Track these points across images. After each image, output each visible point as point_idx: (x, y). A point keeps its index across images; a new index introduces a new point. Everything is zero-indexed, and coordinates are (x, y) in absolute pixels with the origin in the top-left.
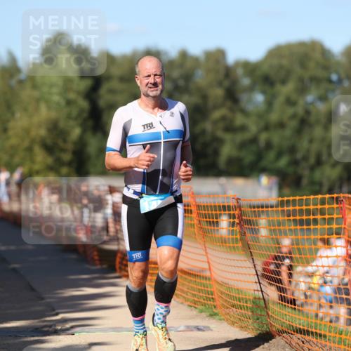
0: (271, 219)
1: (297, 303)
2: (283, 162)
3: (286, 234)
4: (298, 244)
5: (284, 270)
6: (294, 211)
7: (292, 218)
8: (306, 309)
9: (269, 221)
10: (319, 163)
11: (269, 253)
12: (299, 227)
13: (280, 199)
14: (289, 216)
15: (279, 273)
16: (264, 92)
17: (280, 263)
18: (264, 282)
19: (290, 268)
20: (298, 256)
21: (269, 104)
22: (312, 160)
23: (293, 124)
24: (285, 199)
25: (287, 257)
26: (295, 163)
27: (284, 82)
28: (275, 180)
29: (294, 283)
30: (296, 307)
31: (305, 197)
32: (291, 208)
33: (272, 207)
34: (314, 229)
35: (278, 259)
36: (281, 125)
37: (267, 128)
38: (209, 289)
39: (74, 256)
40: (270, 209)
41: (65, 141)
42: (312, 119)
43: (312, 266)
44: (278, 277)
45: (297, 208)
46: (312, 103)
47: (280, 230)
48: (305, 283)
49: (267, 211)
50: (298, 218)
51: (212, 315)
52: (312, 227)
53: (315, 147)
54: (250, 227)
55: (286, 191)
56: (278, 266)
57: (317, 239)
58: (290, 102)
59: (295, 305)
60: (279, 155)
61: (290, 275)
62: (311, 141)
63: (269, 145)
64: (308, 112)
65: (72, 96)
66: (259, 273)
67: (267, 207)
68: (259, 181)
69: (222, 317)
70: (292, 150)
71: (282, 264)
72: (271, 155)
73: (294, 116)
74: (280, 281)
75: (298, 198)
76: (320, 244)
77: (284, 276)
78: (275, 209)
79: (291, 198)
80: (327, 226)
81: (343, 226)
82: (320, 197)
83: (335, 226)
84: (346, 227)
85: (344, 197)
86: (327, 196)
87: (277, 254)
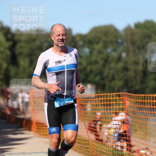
0: (93, 103)
1: (104, 141)
2: (97, 79)
3: (99, 111)
4: (105, 115)
5: (98, 127)
6: (104, 100)
7: (102, 103)
8: (108, 143)
9: (92, 105)
10: (113, 79)
11: (91, 119)
12: (106, 107)
13: (97, 95)
14: (101, 102)
15: (95, 128)
16: (89, 47)
17: (96, 123)
18: (89, 132)
20: (105, 120)
21: (91, 52)
22: (110, 77)
23: (101, 62)
24: (100, 95)
25: (100, 121)
26: (102, 79)
27: (98, 43)
28: (94, 87)
29: (102, 132)
30: (103, 143)
31: (109, 94)
32: (102, 99)
33: (93, 98)
34: (112, 108)
35: (95, 121)
36: (96, 62)
37: (90, 63)
39: (4, 121)
40: (92, 99)
42: (110, 59)
43: (111, 124)
44: (95, 130)
45: (105, 99)
46: (110, 53)
47: (97, 109)
48: (107, 132)
50: (105, 103)
52: (111, 107)
53: (112, 72)
54: (83, 107)
55: (99, 91)
56: (95, 125)
57: (114, 112)
58: (100, 52)
59: (103, 142)
60: (96, 75)
61: (101, 129)
62: (110, 69)
63: (91, 71)
64: (108, 57)
66: (87, 128)
70: (101, 73)
73: (102, 59)
74: (96, 132)
75: (105, 94)
77: (98, 129)
78: (94, 99)
79: (102, 94)
80: (118, 107)
81: (124, 107)
82: (115, 94)
83: (121, 107)
84: (126, 107)
85: (125, 94)
86: (118, 93)
87: (95, 119)
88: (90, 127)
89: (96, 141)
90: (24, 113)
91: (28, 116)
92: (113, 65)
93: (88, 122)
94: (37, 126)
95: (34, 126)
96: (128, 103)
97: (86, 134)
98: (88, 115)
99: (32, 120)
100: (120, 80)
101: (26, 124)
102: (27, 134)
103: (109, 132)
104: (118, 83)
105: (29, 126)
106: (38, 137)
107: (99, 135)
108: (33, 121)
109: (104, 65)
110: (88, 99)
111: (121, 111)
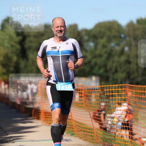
0: (96, 94)
1: (107, 130)
2: (102, 71)
5: (102, 116)
9: (95, 96)
10: (116, 71)
11: (96, 109)
13: (100, 86)
15: (100, 117)
16: (93, 42)
17: (100, 113)
18: (94, 121)
19: (105, 115)
21: (96, 46)
22: (113, 70)
23: (105, 56)
24: (103, 86)
25: (104, 110)
26: (106, 71)
27: (102, 38)
28: (98, 78)
29: (106, 121)
31: (111, 86)
32: (105, 90)
33: (97, 90)
35: (100, 111)
36: (100, 56)
37: (95, 57)
38: (71, 124)
39: (15, 110)
40: (96, 91)
41: (11, 62)
42: (114, 53)
43: (114, 114)
44: (99, 119)
45: (108, 90)
46: (113, 47)
48: (110, 121)
49: (95, 92)
50: (108, 94)
51: (72, 135)
52: (114, 98)
53: (115, 65)
54: (88, 98)
55: (103, 83)
56: (100, 114)
57: (116, 103)
58: (104, 46)
60: (100, 68)
61: (104, 118)
62: (113, 62)
63: (96, 64)
64: (112, 50)
65: (13, 43)
66: (92, 117)
67: (95, 90)
68: (91, 79)
69: (76, 136)
70: (105, 66)
71: (101, 113)
72: (96, 68)
73: (106, 52)
74: (100, 121)
75: (108, 86)
76: (117, 105)
77: (102, 118)
78: (98, 90)
79: (105, 86)
80: (120, 98)
81: (126, 97)
82: (117, 85)
83: (123, 97)
84: (128, 98)
85: (127, 85)
86: (120, 85)
87: (99, 109)
88: (94, 116)
89: (100, 129)
90: (33, 103)
91: (36, 106)
92: (116, 58)
93: (93, 111)
94: (45, 115)
95: (42, 115)
96: (130, 94)
97: (91, 123)
98: (92, 105)
99: (41, 109)
100: (123, 72)
101: (34, 113)
102: (36, 123)
103: (112, 121)
104: (121, 75)
105: (37, 115)
106: (46, 125)
107: (102, 124)
108: (41, 111)
109: (108, 59)
110: (92, 91)
111: (123, 102)
